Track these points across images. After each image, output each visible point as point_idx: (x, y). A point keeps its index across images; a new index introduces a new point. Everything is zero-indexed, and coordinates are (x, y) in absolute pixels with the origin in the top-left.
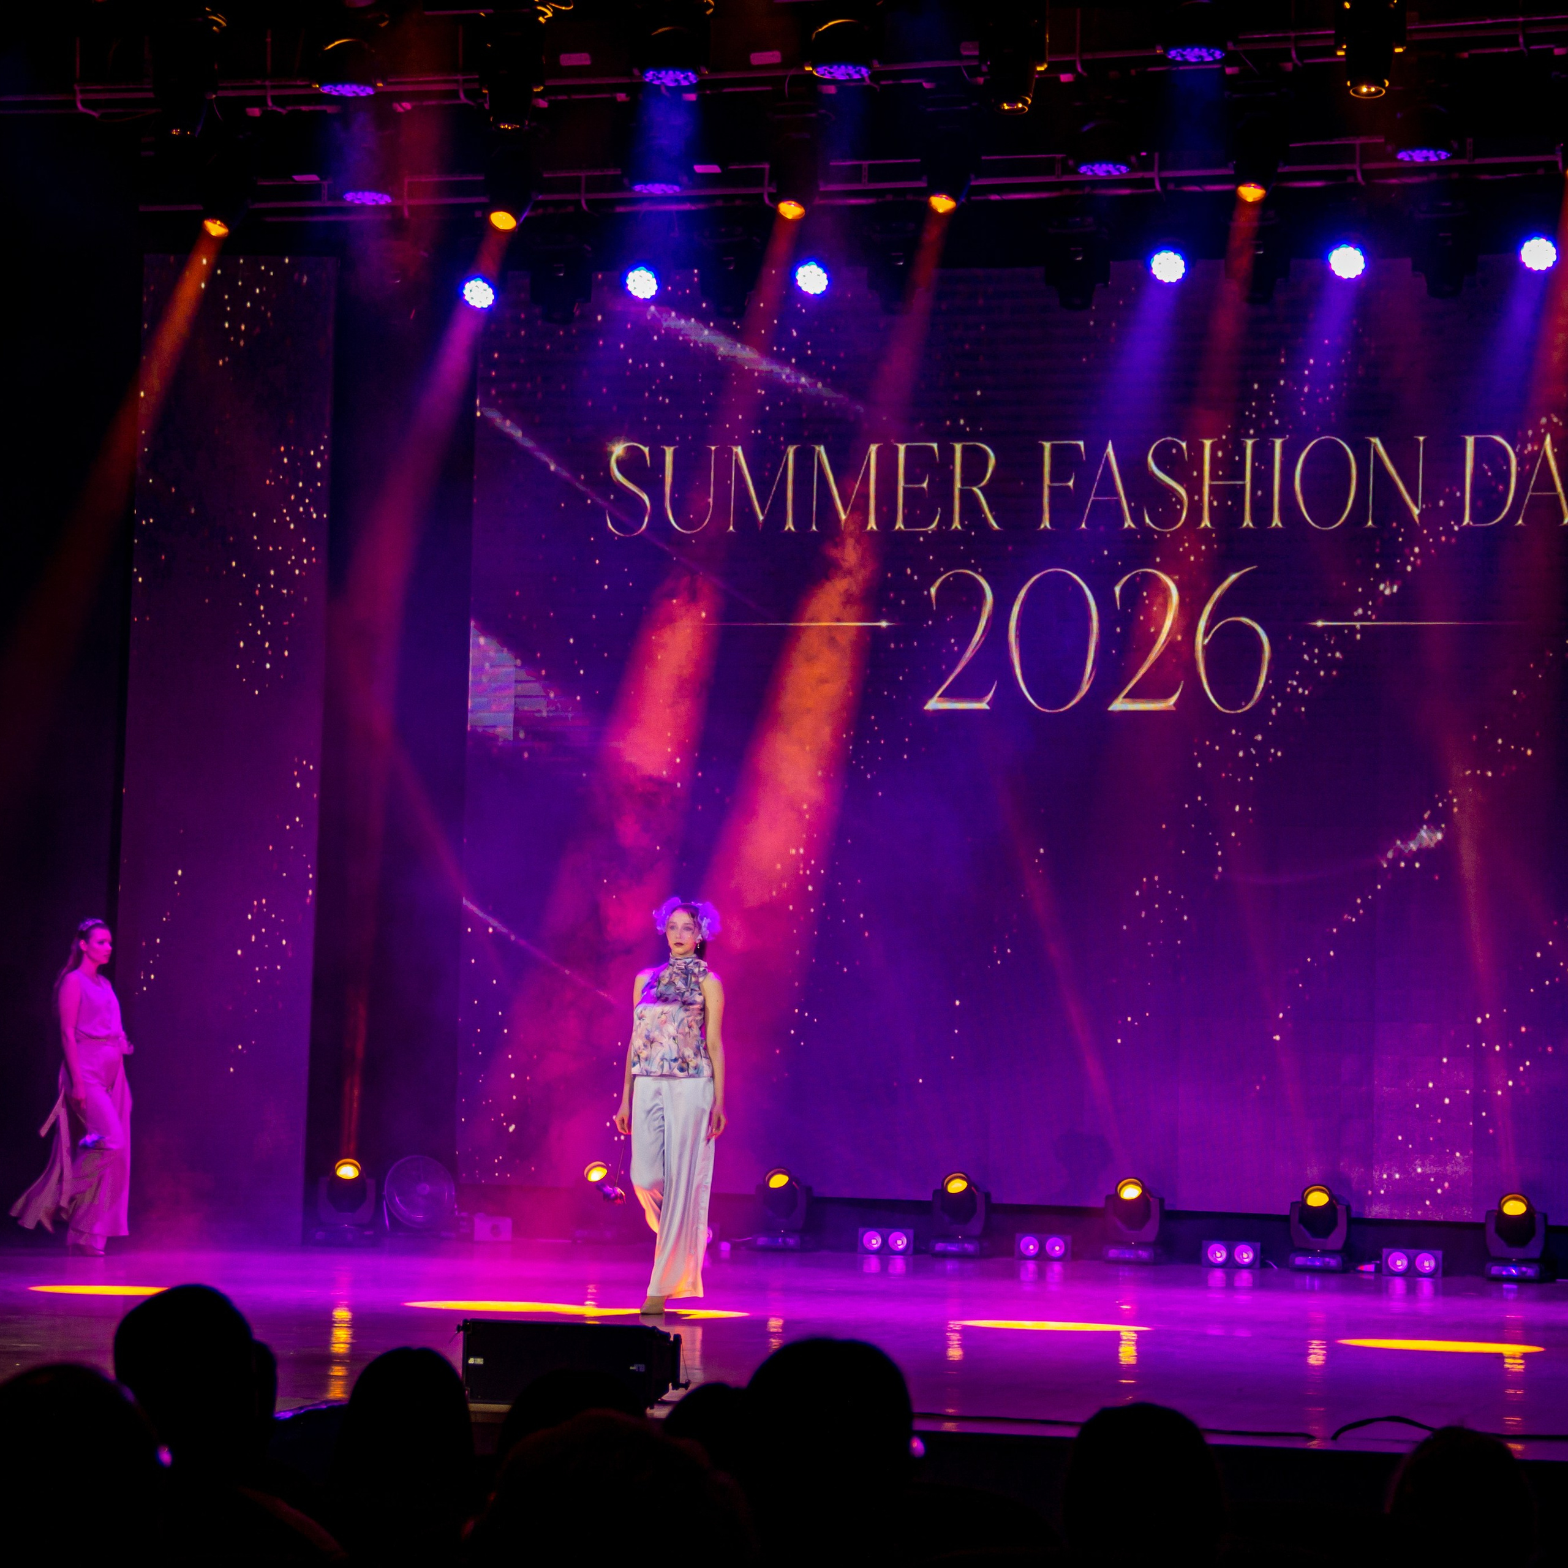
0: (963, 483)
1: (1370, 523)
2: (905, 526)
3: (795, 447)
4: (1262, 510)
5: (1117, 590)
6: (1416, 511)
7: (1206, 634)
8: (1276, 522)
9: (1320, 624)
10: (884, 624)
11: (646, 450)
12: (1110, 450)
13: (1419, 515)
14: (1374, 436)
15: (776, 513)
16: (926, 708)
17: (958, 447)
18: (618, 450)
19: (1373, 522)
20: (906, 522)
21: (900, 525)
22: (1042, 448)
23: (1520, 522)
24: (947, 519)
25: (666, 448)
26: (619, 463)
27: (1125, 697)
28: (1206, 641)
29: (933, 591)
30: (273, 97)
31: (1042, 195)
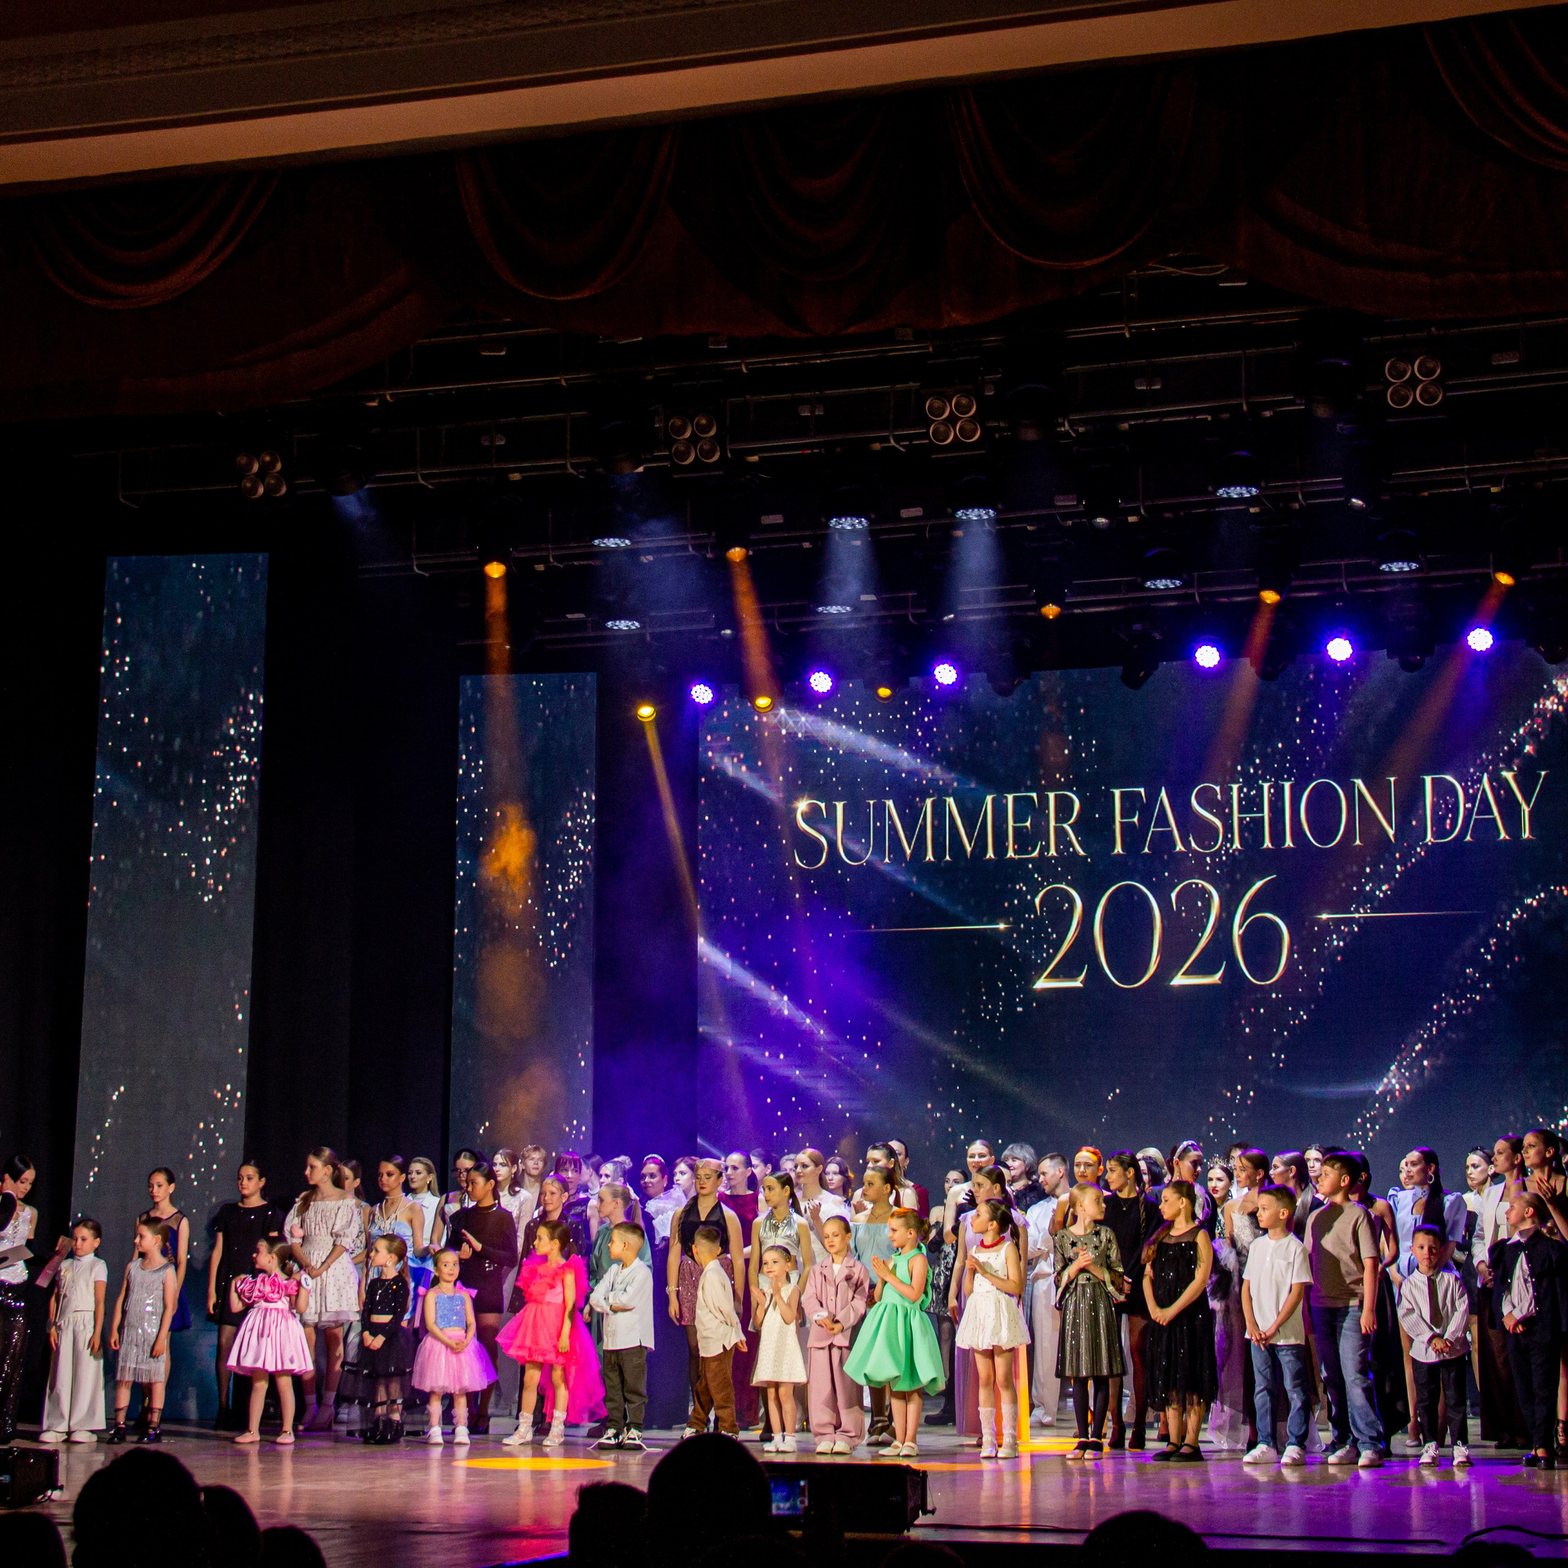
0: (1057, 820)
1: (1358, 842)
2: (1015, 854)
3: (932, 799)
4: (1277, 836)
5: (1173, 896)
6: (1391, 832)
7: (1240, 927)
8: (1289, 843)
9: (1324, 916)
10: (1002, 926)
11: (823, 805)
12: (1163, 794)
13: (1395, 835)
14: (1357, 778)
15: (920, 848)
16: (1035, 987)
17: (1051, 796)
18: (802, 806)
19: (1361, 841)
20: (1015, 852)
21: (1010, 853)
22: (1113, 794)
23: (1468, 838)
24: (1046, 848)
25: (837, 803)
26: (803, 815)
27: (1183, 974)
28: (1241, 931)
29: (1037, 901)
30: (554, 556)
31: (1114, 608)
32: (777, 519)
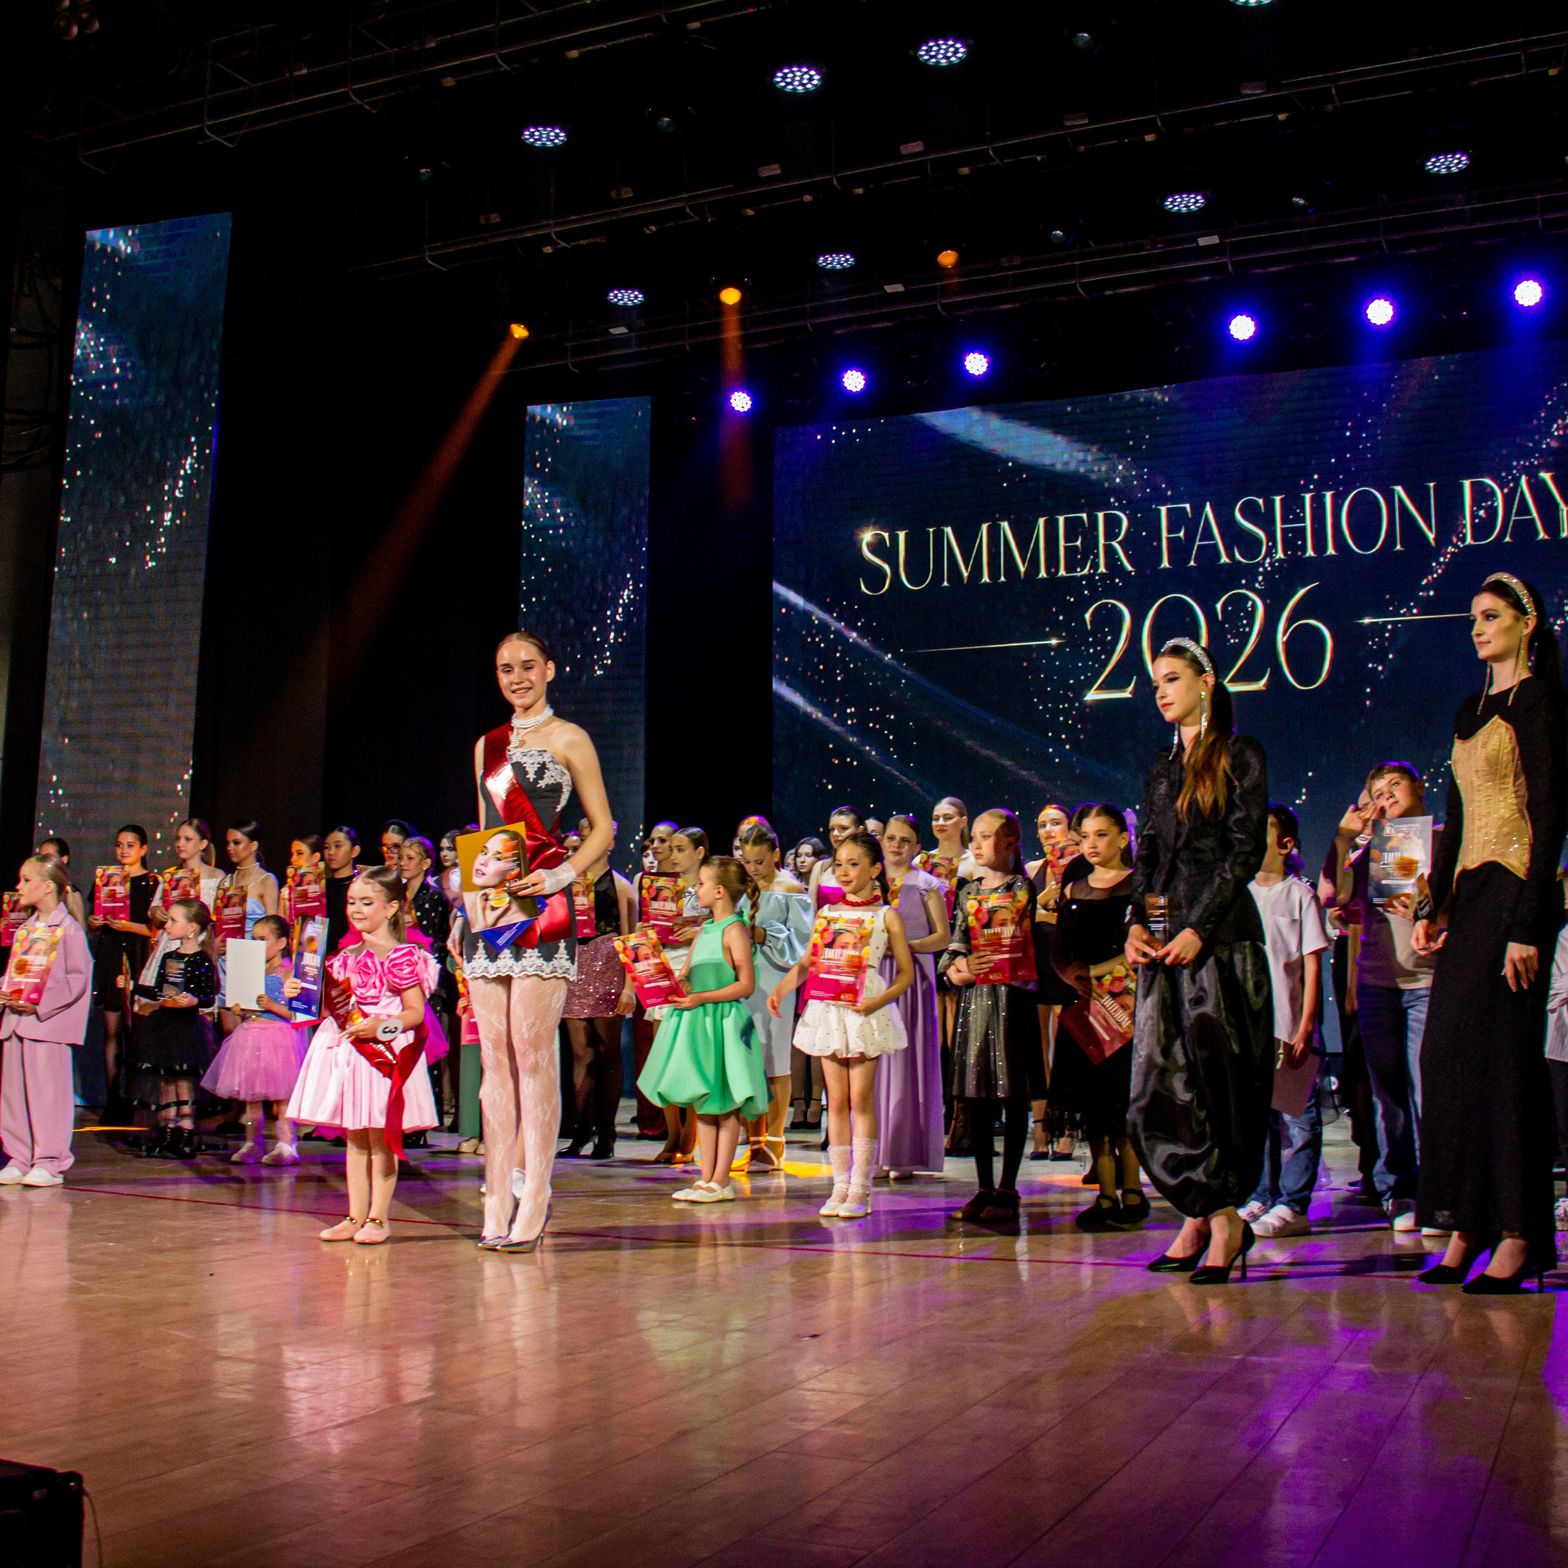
0: (1105, 539)
2: (1067, 572)
3: (987, 524)
4: (1320, 544)
5: (1219, 606)
6: (1431, 536)
7: (1284, 634)
8: (1331, 551)
9: (1367, 621)
10: (1054, 642)
11: (886, 535)
12: (1208, 509)
13: (1435, 539)
14: (1397, 485)
15: (976, 571)
16: (1087, 698)
17: (1100, 516)
18: (867, 536)
19: (1402, 546)
21: (1062, 572)
22: (1159, 511)
23: (1507, 539)
24: (1095, 566)
25: (899, 533)
26: (868, 545)
28: (1285, 638)
29: (1087, 616)
30: (556, 233)
31: (1145, 287)
32: (774, 170)
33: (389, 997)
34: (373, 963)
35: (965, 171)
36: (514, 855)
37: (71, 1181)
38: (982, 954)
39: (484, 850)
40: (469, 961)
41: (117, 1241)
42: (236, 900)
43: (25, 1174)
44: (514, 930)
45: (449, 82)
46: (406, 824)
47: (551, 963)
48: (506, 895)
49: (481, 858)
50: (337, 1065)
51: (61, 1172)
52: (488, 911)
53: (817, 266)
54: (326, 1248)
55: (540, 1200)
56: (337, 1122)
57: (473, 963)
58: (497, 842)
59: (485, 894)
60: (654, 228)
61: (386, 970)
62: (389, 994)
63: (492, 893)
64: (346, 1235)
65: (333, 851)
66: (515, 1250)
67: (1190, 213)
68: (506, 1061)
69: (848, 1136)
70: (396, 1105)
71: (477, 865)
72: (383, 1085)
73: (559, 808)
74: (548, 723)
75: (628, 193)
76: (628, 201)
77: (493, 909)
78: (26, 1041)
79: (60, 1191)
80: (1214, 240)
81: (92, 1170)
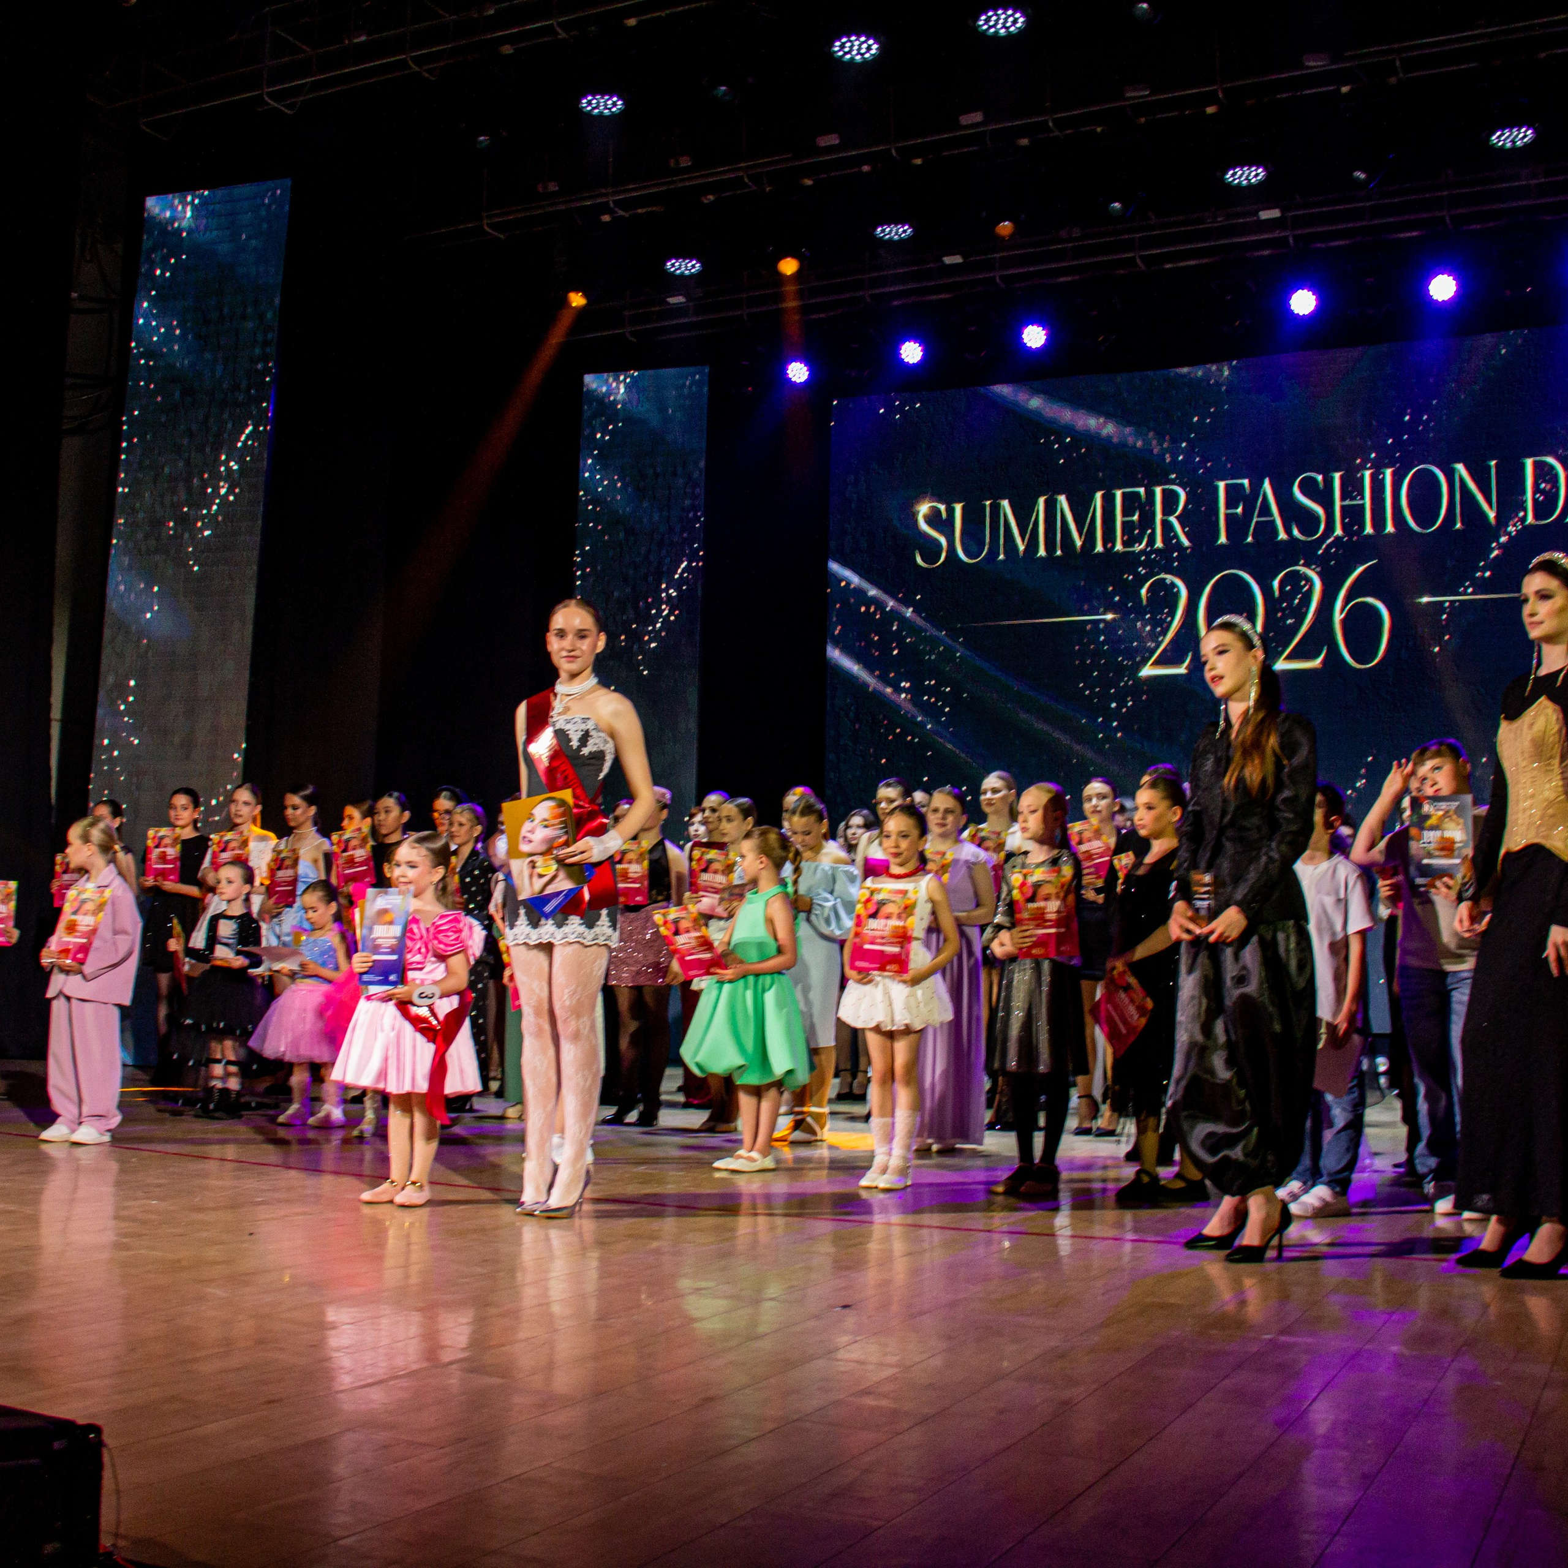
0: (1163, 514)
1: (1458, 526)
2: (1124, 547)
3: (1044, 498)
4: (1379, 521)
6: (1492, 515)
7: (1342, 612)
10: (1109, 617)
11: (942, 507)
13: (1496, 517)
14: (1459, 462)
15: (1032, 545)
16: (1142, 674)
18: (924, 509)
19: (1461, 525)
21: (1119, 547)
24: (1152, 540)
25: (956, 505)
26: (924, 517)
27: (1286, 659)
28: (1342, 616)
29: (1143, 591)
30: (614, 201)
31: (1204, 261)
32: (833, 140)
33: (434, 963)
34: (419, 928)
35: (1025, 142)
36: (561, 823)
37: (119, 1139)
38: (1025, 928)
39: (530, 817)
40: (512, 927)
41: (159, 1199)
42: (288, 862)
43: (73, 1131)
44: (561, 898)
45: (507, 50)
46: (458, 790)
47: (593, 931)
48: (553, 862)
49: (527, 826)
50: (382, 1030)
51: (109, 1131)
52: (535, 879)
53: (874, 237)
54: (366, 1210)
55: (579, 1166)
56: (381, 1086)
57: (516, 930)
58: (544, 809)
59: (532, 862)
60: (711, 197)
61: (431, 937)
62: (433, 959)
63: (539, 860)
64: (386, 1198)
65: (382, 816)
66: (552, 1215)
67: (1250, 186)
68: (547, 1027)
69: (889, 1108)
70: (439, 1070)
71: (524, 832)
72: (426, 1050)
73: (602, 776)
74: (591, 691)
75: (685, 162)
76: (686, 170)
77: (541, 876)
78: (74, 1002)
79: (106, 1149)
80: (1275, 213)
81: (140, 1129)
